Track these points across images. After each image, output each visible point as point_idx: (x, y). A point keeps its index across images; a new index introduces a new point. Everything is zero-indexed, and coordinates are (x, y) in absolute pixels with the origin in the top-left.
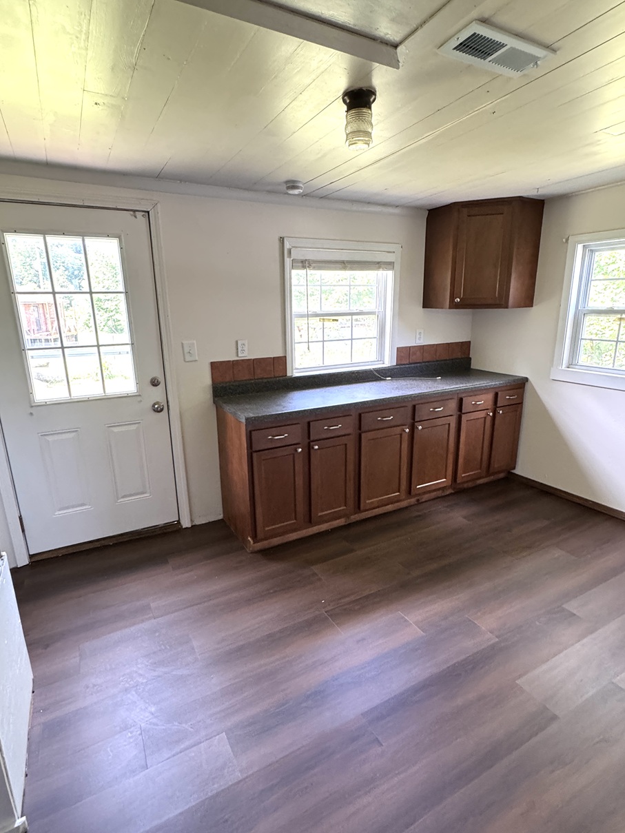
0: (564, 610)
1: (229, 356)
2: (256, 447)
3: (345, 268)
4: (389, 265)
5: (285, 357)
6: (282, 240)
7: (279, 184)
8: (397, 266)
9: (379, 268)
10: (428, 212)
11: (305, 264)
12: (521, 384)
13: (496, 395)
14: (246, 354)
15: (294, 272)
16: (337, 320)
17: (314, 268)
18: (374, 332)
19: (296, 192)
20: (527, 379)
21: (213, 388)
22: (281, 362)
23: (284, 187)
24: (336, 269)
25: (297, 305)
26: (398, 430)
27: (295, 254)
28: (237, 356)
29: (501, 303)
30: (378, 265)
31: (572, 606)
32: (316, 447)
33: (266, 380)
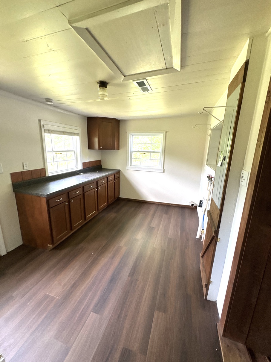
0: (151, 227)
1: (20, 169)
2: (51, 206)
3: (64, 134)
4: (77, 134)
5: (45, 168)
6: (40, 121)
7: (43, 99)
8: (80, 135)
9: (75, 135)
10: (87, 118)
11: (50, 131)
12: (119, 172)
13: (115, 175)
14: (28, 168)
15: (45, 134)
16: (61, 153)
17: (53, 133)
18: (73, 157)
19: (50, 103)
20: (120, 170)
21: (13, 184)
22: (43, 170)
23: (45, 100)
24: (60, 134)
25: (48, 147)
26: (93, 190)
27: (46, 127)
28: (24, 169)
29: (113, 149)
30: (74, 134)
31: (152, 225)
32: (72, 201)
33: (38, 179)
